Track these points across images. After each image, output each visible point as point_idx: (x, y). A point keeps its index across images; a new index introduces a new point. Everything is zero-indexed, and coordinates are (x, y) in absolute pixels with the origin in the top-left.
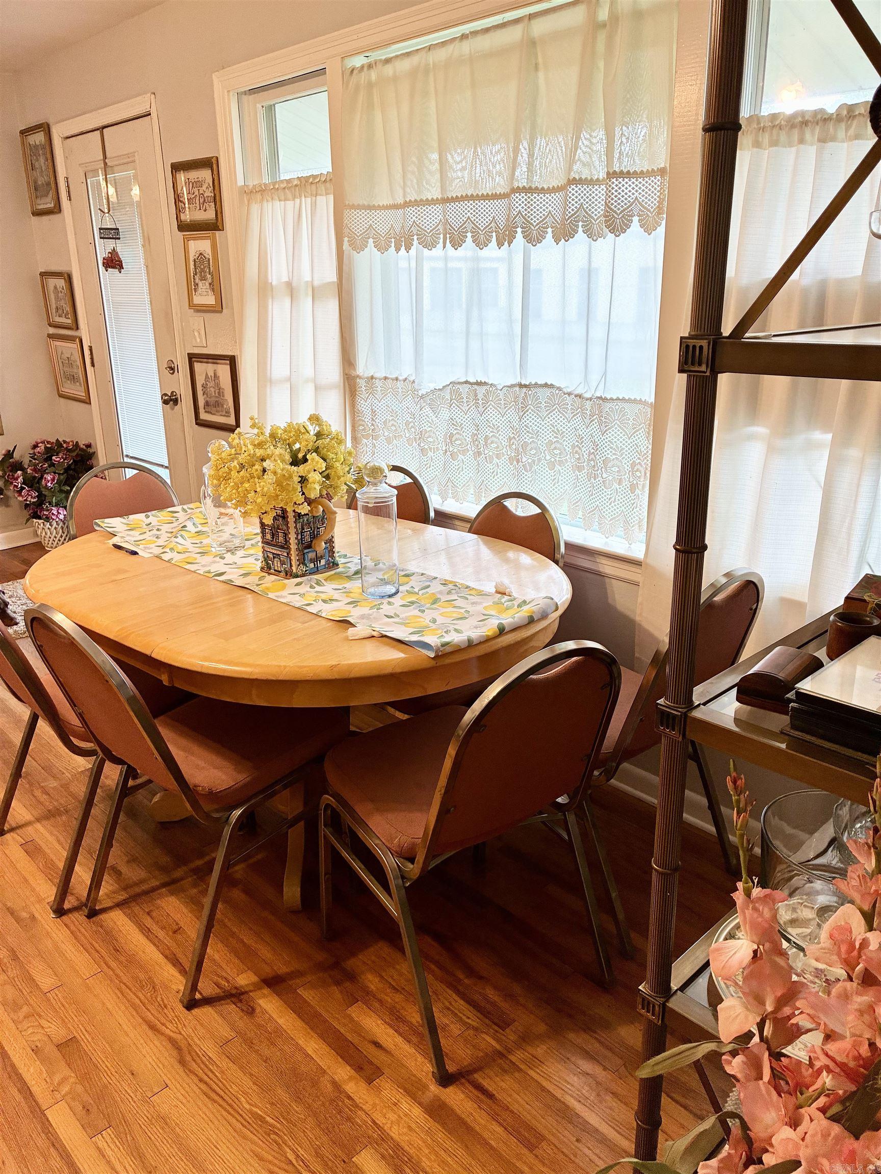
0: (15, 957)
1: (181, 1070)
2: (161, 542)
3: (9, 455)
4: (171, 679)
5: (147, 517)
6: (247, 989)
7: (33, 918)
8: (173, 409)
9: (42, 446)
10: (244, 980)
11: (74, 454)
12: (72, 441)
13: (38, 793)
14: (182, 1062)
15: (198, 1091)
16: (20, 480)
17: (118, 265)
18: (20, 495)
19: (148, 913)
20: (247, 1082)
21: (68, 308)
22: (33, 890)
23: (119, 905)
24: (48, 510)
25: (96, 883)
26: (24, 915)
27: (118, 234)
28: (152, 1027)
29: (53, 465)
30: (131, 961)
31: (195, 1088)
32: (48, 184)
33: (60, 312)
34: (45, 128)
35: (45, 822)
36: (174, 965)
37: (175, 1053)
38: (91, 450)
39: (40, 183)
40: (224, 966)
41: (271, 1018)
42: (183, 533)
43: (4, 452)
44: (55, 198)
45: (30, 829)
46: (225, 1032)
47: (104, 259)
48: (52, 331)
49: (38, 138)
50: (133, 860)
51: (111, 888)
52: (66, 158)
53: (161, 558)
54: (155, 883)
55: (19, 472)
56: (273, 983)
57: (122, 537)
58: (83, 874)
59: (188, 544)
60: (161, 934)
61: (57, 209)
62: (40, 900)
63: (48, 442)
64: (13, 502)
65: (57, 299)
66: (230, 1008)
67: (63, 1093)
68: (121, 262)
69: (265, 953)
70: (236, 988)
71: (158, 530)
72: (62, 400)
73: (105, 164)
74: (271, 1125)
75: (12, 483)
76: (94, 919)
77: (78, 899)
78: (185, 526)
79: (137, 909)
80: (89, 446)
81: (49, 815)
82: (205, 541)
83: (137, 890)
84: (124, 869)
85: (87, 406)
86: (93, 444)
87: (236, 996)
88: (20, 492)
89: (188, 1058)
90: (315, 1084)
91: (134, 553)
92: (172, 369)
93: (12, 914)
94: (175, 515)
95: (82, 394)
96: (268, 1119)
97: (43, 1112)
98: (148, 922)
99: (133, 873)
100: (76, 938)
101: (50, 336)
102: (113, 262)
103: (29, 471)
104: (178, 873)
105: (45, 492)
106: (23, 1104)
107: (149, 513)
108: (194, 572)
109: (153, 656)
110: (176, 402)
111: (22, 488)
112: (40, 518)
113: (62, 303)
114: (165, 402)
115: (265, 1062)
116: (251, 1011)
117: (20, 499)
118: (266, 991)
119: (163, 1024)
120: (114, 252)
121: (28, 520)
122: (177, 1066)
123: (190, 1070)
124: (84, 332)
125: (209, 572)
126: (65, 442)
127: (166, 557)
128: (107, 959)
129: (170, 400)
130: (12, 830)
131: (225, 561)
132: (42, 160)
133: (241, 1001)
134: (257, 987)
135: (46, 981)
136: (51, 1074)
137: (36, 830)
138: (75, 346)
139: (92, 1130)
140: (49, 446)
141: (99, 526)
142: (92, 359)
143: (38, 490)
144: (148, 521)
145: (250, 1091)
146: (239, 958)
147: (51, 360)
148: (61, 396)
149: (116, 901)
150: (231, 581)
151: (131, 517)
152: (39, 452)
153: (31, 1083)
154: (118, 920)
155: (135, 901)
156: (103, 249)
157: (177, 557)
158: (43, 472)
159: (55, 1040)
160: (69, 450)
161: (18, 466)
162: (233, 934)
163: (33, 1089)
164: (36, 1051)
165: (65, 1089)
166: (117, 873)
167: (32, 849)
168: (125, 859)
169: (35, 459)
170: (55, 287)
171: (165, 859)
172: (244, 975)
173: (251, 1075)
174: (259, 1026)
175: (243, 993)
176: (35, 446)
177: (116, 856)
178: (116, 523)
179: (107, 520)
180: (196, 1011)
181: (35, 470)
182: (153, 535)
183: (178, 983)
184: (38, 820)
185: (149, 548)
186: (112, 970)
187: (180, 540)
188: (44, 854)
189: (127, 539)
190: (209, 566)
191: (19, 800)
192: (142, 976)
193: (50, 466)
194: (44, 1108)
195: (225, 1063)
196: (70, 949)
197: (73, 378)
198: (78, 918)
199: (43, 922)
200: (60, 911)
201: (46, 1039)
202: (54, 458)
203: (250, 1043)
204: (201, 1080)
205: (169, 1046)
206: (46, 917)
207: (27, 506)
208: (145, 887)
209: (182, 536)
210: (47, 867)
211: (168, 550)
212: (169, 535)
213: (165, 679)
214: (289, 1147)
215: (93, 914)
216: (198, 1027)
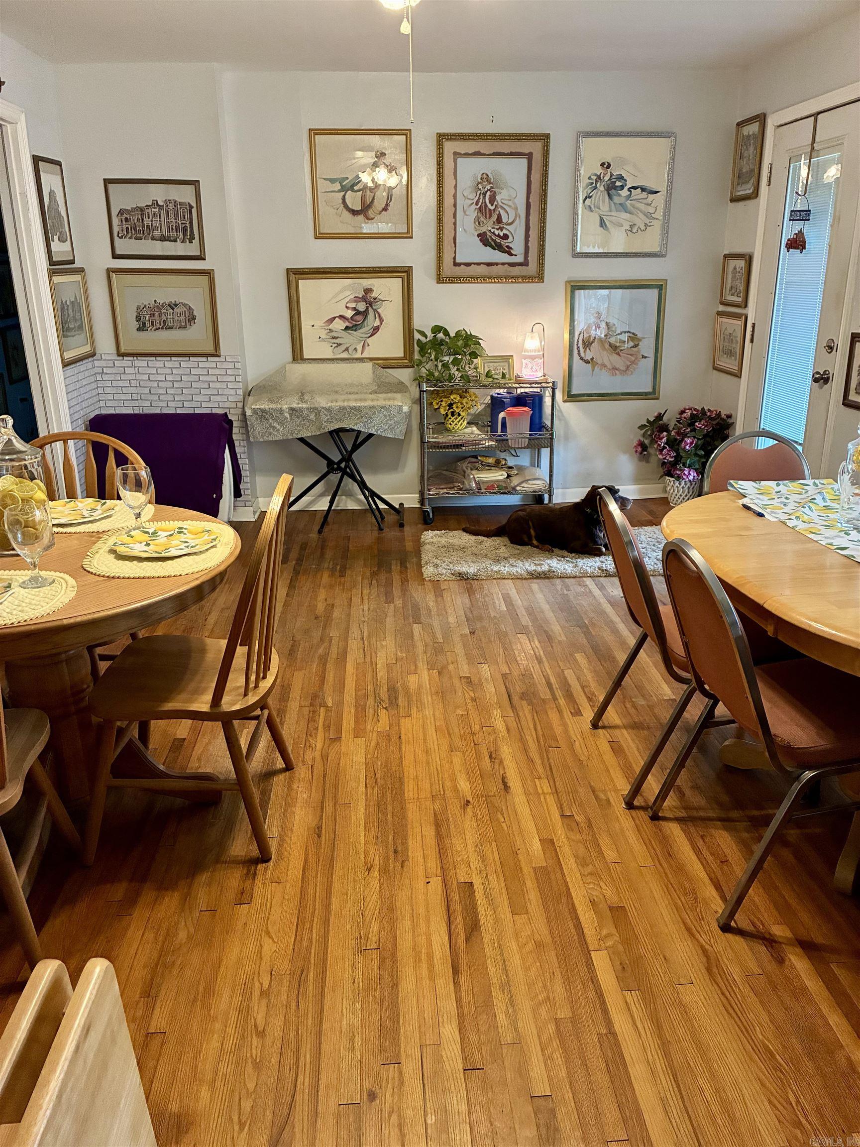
0: (590, 826)
1: (707, 977)
2: (786, 510)
3: (660, 417)
4: (776, 632)
5: (778, 485)
6: (780, 940)
7: (608, 801)
8: (821, 388)
9: (689, 413)
10: (779, 931)
11: (715, 422)
12: (716, 411)
13: (628, 706)
14: (709, 970)
15: (718, 1000)
16: (664, 440)
17: (801, 245)
18: (661, 453)
19: (702, 837)
20: (764, 1017)
21: (742, 288)
22: (612, 780)
23: (677, 820)
24: (681, 470)
25: (663, 795)
26: (602, 796)
27: (809, 215)
28: (688, 930)
29: (694, 430)
30: (680, 869)
31: (716, 996)
32: (752, 171)
33: (733, 291)
34: (761, 119)
35: (630, 731)
36: (716, 889)
37: (704, 959)
38: (730, 421)
39: (744, 171)
40: (762, 910)
41: (798, 976)
42: (810, 504)
43: (656, 414)
44: (755, 183)
45: (617, 732)
46: (753, 966)
47: (788, 240)
48: (721, 308)
49: (754, 128)
50: (695, 787)
51: (674, 803)
52: (775, 145)
53: (785, 524)
54: (711, 814)
55: (665, 433)
56: (808, 947)
57: (752, 499)
58: (653, 785)
59: (814, 515)
60: (710, 858)
61: (755, 194)
62: (616, 790)
63: (695, 409)
64: (653, 459)
65: (734, 277)
66: (762, 949)
67: (607, 944)
68: (805, 242)
69: (805, 916)
70: (770, 934)
71: (786, 498)
72: (714, 371)
73: (813, 148)
74: (781, 1065)
75: (657, 442)
76: (656, 822)
77: (645, 801)
78: (814, 499)
79: (692, 829)
80: (729, 416)
81: (635, 726)
82: (832, 516)
83: (695, 814)
84: (688, 792)
85: (736, 379)
86: (733, 415)
87: (769, 941)
88: (661, 451)
89: (715, 970)
90: (831, 1053)
91: (761, 515)
92: (831, 348)
93: (594, 791)
94: (806, 487)
95: (735, 368)
96: (778, 1057)
97: (589, 951)
98: (700, 843)
99: (696, 799)
100: (638, 830)
101: (720, 314)
102: (797, 243)
103: (673, 433)
104: (735, 814)
105: (682, 454)
106: (576, 937)
107: (780, 482)
108: (816, 542)
109: (765, 606)
110: (826, 381)
111: (664, 448)
112: (672, 476)
113: (737, 283)
114: (816, 380)
115: (786, 1010)
116: (780, 961)
117: (660, 457)
118: (799, 950)
119: (699, 932)
120: (800, 234)
121: (661, 477)
122: (704, 971)
123: (714, 980)
124: (751, 311)
125: (831, 544)
126: (709, 410)
127: (790, 524)
128: (660, 857)
129: (821, 379)
130: (604, 727)
131: (849, 537)
132: (751, 149)
133: (772, 947)
134: (789, 943)
135: (610, 855)
136: (601, 926)
137: (623, 734)
138: (739, 323)
139: (625, 986)
140: (695, 412)
141: (732, 486)
142: (752, 335)
143: (677, 451)
144: (778, 489)
145: (766, 1025)
146: (777, 909)
147: (714, 336)
148: (715, 368)
149: (677, 815)
150: (854, 557)
151: (763, 483)
152: (685, 418)
153: (585, 925)
154: (674, 830)
155: (691, 821)
156: (790, 230)
157: (801, 526)
158: (685, 435)
159: (609, 903)
160: (710, 418)
161: (664, 428)
162: (776, 888)
163: (585, 931)
164: (593, 903)
165: (610, 943)
166: (681, 794)
167: (617, 748)
168: (690, 784)
169: (680, 423)
170: (735, 268)
171: (725, 798)
172: (780, 927)
173: (769, 1012)
174: (786, 977)
175: (775, 942)
176: (683, 412)
177: (683, 779)
178: (747, 486)
179: (740, 482)
180: (729, 936)
181: (678, 433)
182: (781, 503)
183: (718, 907)
184: (625, 727)
185: (775, 513)
186: (663, 869)
187: (807, 510)
188: (626, 755)
189: (756, 501)
190: (833, 538)
191: (614, 706)
192: (687, 886)
193: (691, 431)
194: (591, 949)
195: (747, 990)
196: (632, 837)
197: (730, 353)
198: (643, 817)
199: (615, 807)
200: (630, 805)
201: (601, 897)
202: (697, 424)
203: (775, 988)
204: (723, 994)
205: (700, 952)
206: (619, 806)
207: (664, 464)
208: (702, 814)
209: (809, 507)
210: (626, 768)
211: (793, 517)
212: (797, 505)
213: (770, 630)
214: (792, 1090)
215: (655, 818)
216: (728, 949)
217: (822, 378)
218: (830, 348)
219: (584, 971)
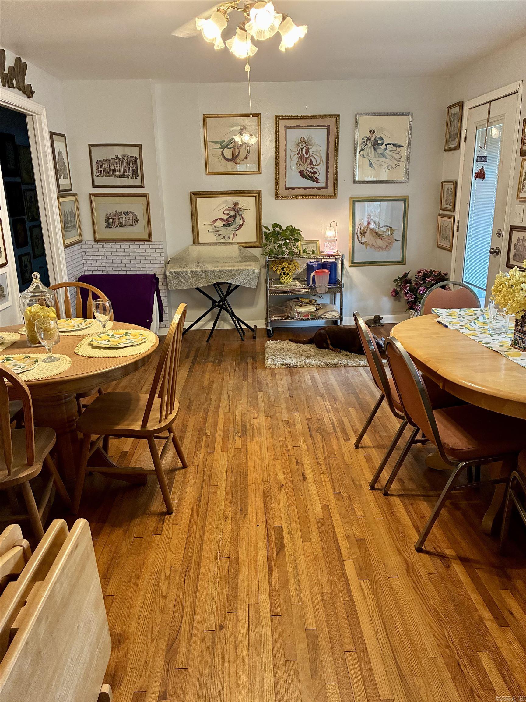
0: (349, 498)
1: (406, 574)
2: (462, 324)
3: (406, 275)
4: (444, 386)
5: (460, 311)
6: (449, 557)
7: (361, 485)
8: (495, 257)
9: (422, 272)
10: (449, 552)
11: (437, 278)
12: (438, 271)
13: (377, 436)
14: (408, 571)
15: (411, 585)
16: (408, 288)
17: (483, 176)
18: (406, 296)
19: (412, 505)
20: (435, 594)
21: (451, 200)
22: (364, 475)
23: (399, 496)
24: (417, 306)
25: (390, 481)
26: (358, 483)
27: (486, 159)
28: (398, 551)
29: (425, 282)
30: (397, 521)
31: (410, 584)
32: (456, 134)
33: (447, 202)
34: (461, 104)
35: (377, 449)
36: (417, 531)
37: (405, 565)
38: (447, 277)
39: (452, 134)
40: (440, 541)
41: (457, 575)
42: (475, 321)
43: (403, 273)
44: (458, 141)
45: (369, 450)
46: (432, 569)
47: (476, 173)
48: (441, 212)
49: (457, 110)
50: (411, 479)
51: (398, 487)
52: (468, 119)
53: (458, 330)
54: (418, 493)
55: (408, 285)
56: (464, 560)
57: (443, 318)
58: (385, 475)
59: (476, 327)
60: (415, 515)
61: (458, 147)
62: (366, 480)
63: (426, 271)
64: (402, 300)
65: (447, 194)
66: (438, 561)
67: (353, 557)
68: (485, 174)
69: (464, 545)
70: (443, 553)
71: (463, 318)
72: (438, 249)
73: (488, 121)
74: (441, 617)
75: (403, 290)
76: (386, 497)
77: (382, 486)
78: (478, 318)
79: (406, 500)
80: (446, 274)
81: (379, 447)
82: (486, 327)
83: (409, 493)
84: (406, 481)
85: (449, 252)
86: (448, 274)
87: (443, 557)
88: (406, 295)
89: (411, 571)
90: (470, 613)
91: (446, 326)
93: (353, 481)
94: (475, 312)
95: (448, 246)
96: (441, 614)
97: (343, 560)
98: (410, 508)
99: (410, 485)
100: (376, 501)
101: (440, 215)
102: (481, 175)
103: (413, 284)
104: (431, 493)
105: (418, 296)
106: (336, 554)
107: (462, 309)
108: (474, 340)
109: (438, 372)
110: (497, 253)
111: (408, 293)
112: (413, 309)
113: (450, 197)
114: (491, 253)
115: (448, 591)
116: (448, 567)
117: (406, 298)
118: (459, 562)
119: (404, 552)
120: (482, 170)
121: (407, 310)
122: (405, 571)
123: (410, 576)
124: (457, 214)
125: (481, 341)
126: (434, 271)
127: (461, 331)
128: (387, 515)
130: (362, 447)
131: (493, 338)
132: (456, 121)
133: (444, 560)
134: (454, 558)
135: (359, 513)
136: (350, 548)
137: (372, 451)
138: (450, 220)
139: (361, 578)
140: (426, 272)
141: (434, 311)
142: (458, 228)
143: (415, 295)
144: (459, 313)
145: (436, 598)
146: (449, 541)
147: (437, 228)
148: (438, 247)
149: (399, 493)
150: (492, 348)
151: (451, 310)
152: (420, 275)
153: (342, 548)
154: (397, 501)
155: (406, 497)
156: (477, 168)
157: (467, 332)
158: (420, 286)
159: (356, 537)
160: (435, 276)
161: (409, 281)
162: (450, 531)
163: (342, 550)
164: (347, 537)
165: (354, 557)
166: (401, 481)
167: (368, 458)
168: (408, 477)
169: (417, 279)
170: (448, 189)
171: (427, 485)
172: (450, 550)
173: (438, 592)
174: (449, 575)
175: (446, 557)
176: (419, 272)
177: (402, 472)
178: (443, 311)
179: (438, 309)
180: (421, 554)
181: (416, 284)
182: (459, 320)
183: (416, 538)
184: (374, 447)
185: (455, 326)
186: (388, 520)
187: (472, 324)
188: (373, 462)
189: (445, 319)
190: (483, 338)
191: (368, 435)
192: (400, 529)
195: (427, 581)
196: (372, 504)
197: (446, 238)
198: (380, 494)
199: (365, 489)
200: (372, 488)
201: (352, 534)
202: (427, 279)
203: (443, 579)
204: (414, 582)
205: (404, 562)
206: (366, 488)
207: (408, 302)
208: (414, 493)
209: (474, 322)
210: (372, 468)
211: (464, 328)
212: (468, 321)
213: (441, 385)
214: (447, 630)
215: (386, 494)
216: (420, 561)
217: (495, 252)
218: (499, 235)
219: (339, 571)
